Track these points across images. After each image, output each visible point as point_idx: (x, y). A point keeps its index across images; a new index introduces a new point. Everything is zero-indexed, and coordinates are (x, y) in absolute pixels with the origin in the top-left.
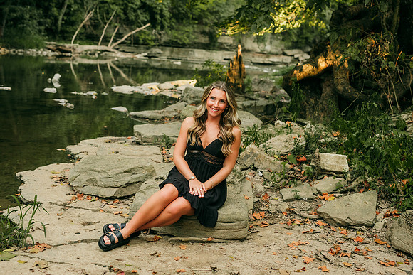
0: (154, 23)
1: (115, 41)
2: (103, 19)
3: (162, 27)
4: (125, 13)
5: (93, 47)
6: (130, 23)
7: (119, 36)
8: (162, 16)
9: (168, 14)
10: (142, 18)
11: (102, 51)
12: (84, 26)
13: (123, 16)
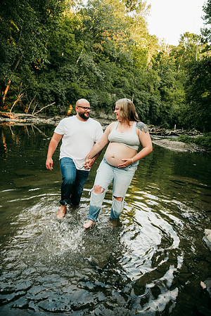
0: (57, 102)
1: (35, 111)
2: (29, 99)
3: (62, 105)
4: (42, 96)
5: (23, 115)
6: (44, 102)
7: (38, 109)
8: (62, 99)
9: (65, 98)
10: (51, 99)
11: (28, 117)
12: (18, 103)
13: (40, 98)
